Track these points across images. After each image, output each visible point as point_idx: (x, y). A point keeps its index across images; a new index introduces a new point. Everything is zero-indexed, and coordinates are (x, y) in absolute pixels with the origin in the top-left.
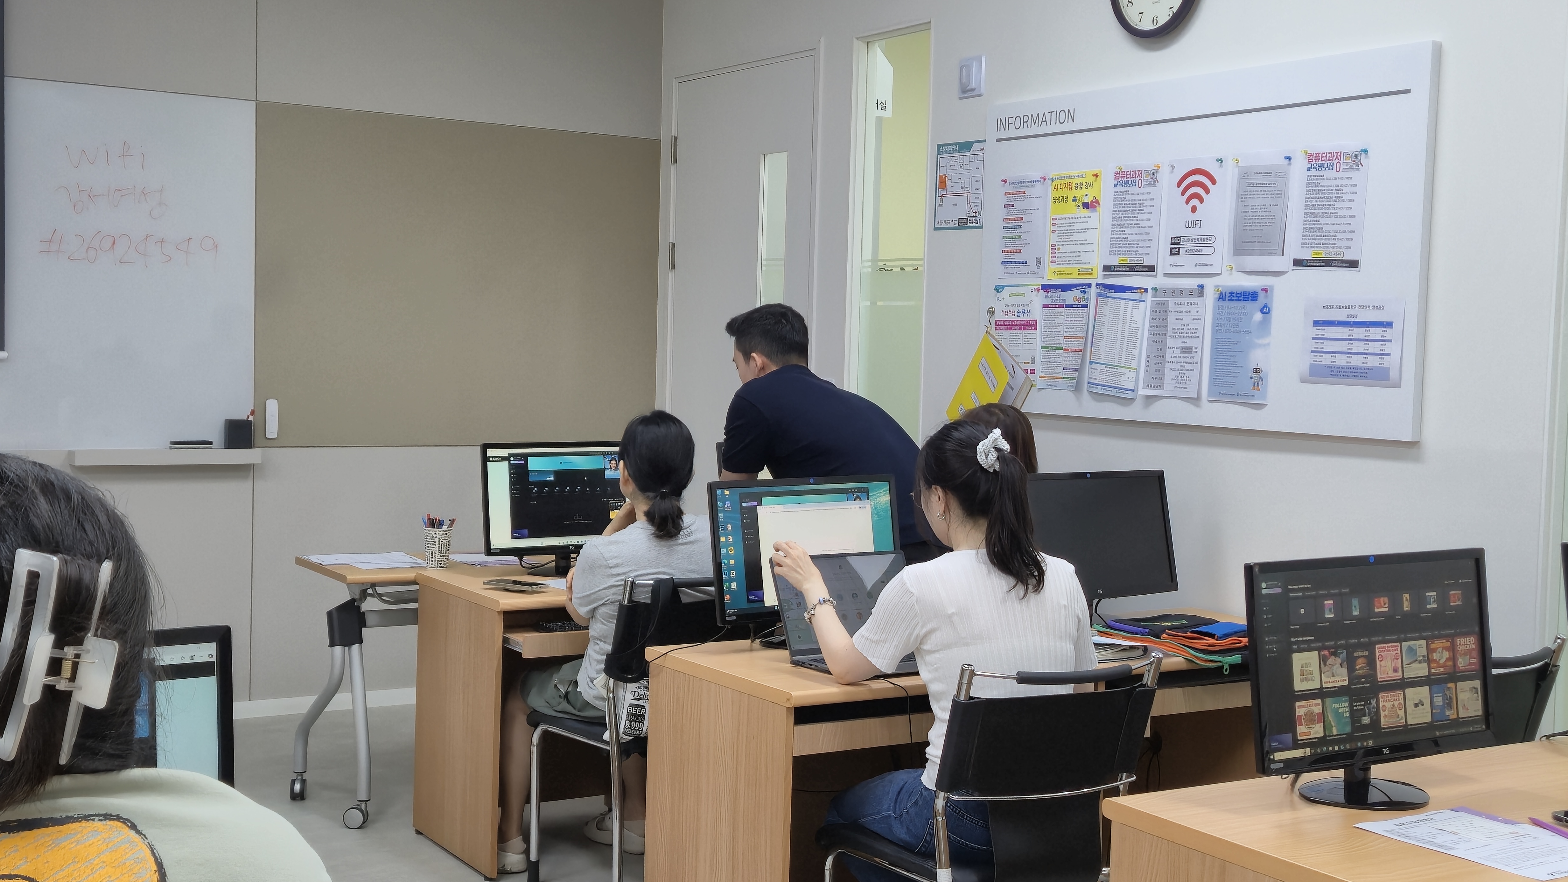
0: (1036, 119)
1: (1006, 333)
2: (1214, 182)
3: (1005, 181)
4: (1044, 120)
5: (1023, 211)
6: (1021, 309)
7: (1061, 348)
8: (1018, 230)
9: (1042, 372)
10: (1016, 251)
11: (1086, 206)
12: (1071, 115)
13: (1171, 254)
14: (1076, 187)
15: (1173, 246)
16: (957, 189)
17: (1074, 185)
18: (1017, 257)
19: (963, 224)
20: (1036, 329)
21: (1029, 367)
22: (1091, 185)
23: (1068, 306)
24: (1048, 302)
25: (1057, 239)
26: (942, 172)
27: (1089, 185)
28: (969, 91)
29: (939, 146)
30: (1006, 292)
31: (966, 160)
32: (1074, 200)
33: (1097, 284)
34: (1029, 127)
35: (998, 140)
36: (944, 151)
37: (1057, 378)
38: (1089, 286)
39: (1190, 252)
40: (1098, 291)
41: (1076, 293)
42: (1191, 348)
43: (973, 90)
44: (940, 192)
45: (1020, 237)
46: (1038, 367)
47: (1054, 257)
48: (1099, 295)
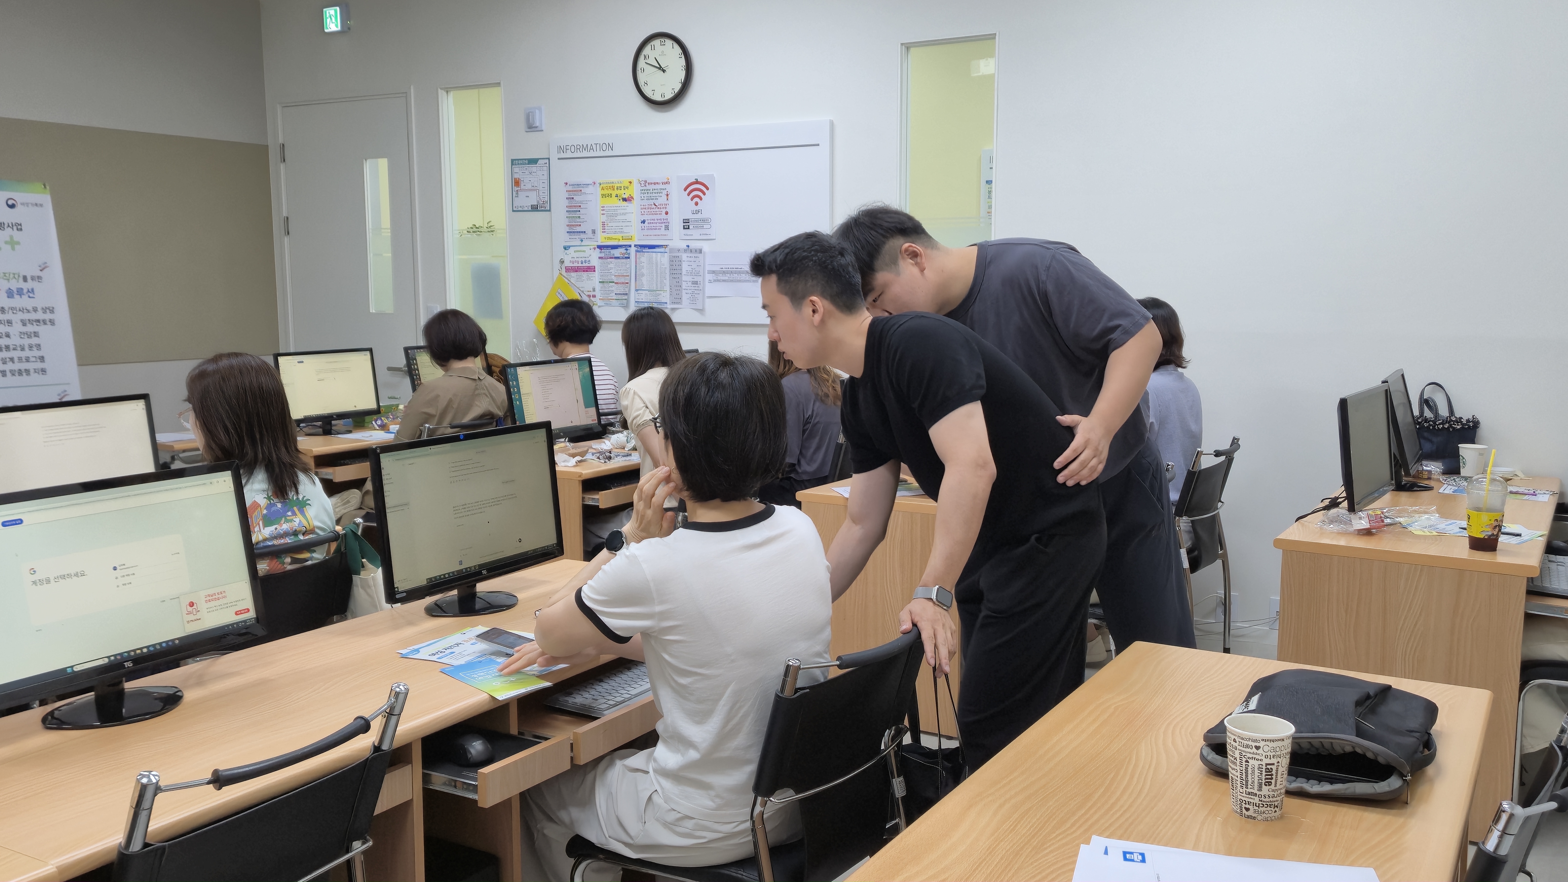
0: (585, 148)
1: (573, 274)
2: (708, 189)
3: (566, 184)
4: (592, 148)
5: (581, 202)
6: (583, 260)
7: (613, 282)
8: (578, 213)
9: (601, 296)
10: (577, 225)
11: (625, 200)
12: (610, 147)
13: (684, 228)
14: (617, 189)
15: (685, 224)
16: (529, 186)
17: (616, 187)
18: (578, 229)
19: (535, 208)
20: (594, 271)
21: (591, 294)
22: (628, 188)
23: (616, 258)
24: (602, 255)
25: (606, 219)
26: (516, 176)
27: (626, 188)
28: (534, 127)
29: (512, 161)
30: (572, 249)
31: (534, 169)
32: (617, 196)
33: (635, 246)
34: (581, 151)
35: (559, 159)
36: (517, 163)
37: (611, 299)
38: (630, 246)
39: (696, 227)
40: (636, 249)
41: (622, 250)
42: (697, 282)
43: (537, 127)
44: (516, 189)
45: (579, 217)
46: (598, 293)
47: (605, 229)
48: (637, 251)
